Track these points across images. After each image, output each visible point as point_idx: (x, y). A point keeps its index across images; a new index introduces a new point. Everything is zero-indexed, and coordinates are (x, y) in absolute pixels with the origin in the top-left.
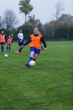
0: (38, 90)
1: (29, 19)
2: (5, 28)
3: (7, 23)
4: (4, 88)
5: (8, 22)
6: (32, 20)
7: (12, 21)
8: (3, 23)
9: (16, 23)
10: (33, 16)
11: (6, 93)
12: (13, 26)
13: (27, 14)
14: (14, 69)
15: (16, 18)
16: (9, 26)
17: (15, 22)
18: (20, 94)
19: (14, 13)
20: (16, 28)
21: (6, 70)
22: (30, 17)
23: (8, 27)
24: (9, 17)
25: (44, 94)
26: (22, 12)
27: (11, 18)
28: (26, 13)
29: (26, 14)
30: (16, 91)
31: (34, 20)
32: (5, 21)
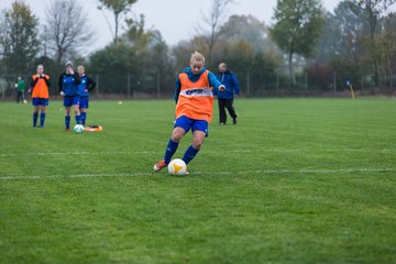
0: (153, 242)
1: (127, 28)
2: (50, 56)
3: (58, 38)
4: (44, 237)
5: (61, 35)
6: (135, 33)
7: (75, 34)
8: (45, 39)
9: (84, 39)
10: (139, 20)
11: (50, 251)
12: (77, 49)
13: (122, 13)
14: (78, 180)
15: (86, 24)
16: (65, 50)
17: (83, 36)
18: (96, 255)
19: (81, 8)
20: (84, 55)
21: (51, 182)
22: (130, 22)
23: (61, 51)
24: (65, 20)
25: (173, 254)
26: (104, 7)
27: (70, 25)
28: (118, 9)
29: (117, 13)
30: (84, 245)
31: (141, 30)
32: (52, 33)
